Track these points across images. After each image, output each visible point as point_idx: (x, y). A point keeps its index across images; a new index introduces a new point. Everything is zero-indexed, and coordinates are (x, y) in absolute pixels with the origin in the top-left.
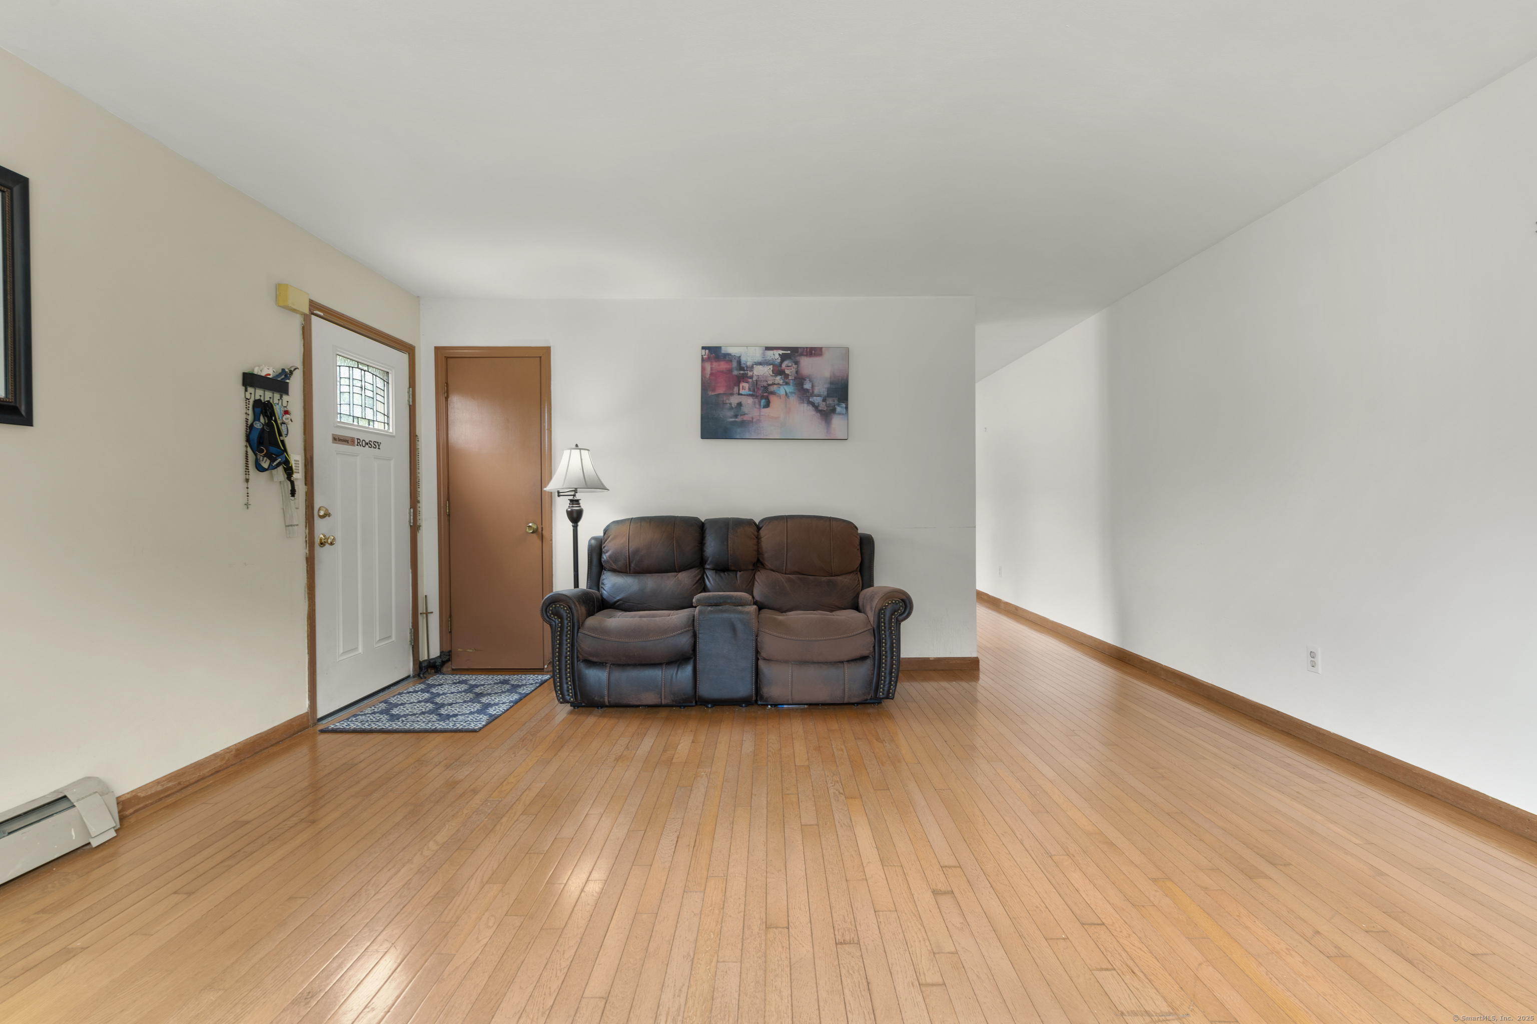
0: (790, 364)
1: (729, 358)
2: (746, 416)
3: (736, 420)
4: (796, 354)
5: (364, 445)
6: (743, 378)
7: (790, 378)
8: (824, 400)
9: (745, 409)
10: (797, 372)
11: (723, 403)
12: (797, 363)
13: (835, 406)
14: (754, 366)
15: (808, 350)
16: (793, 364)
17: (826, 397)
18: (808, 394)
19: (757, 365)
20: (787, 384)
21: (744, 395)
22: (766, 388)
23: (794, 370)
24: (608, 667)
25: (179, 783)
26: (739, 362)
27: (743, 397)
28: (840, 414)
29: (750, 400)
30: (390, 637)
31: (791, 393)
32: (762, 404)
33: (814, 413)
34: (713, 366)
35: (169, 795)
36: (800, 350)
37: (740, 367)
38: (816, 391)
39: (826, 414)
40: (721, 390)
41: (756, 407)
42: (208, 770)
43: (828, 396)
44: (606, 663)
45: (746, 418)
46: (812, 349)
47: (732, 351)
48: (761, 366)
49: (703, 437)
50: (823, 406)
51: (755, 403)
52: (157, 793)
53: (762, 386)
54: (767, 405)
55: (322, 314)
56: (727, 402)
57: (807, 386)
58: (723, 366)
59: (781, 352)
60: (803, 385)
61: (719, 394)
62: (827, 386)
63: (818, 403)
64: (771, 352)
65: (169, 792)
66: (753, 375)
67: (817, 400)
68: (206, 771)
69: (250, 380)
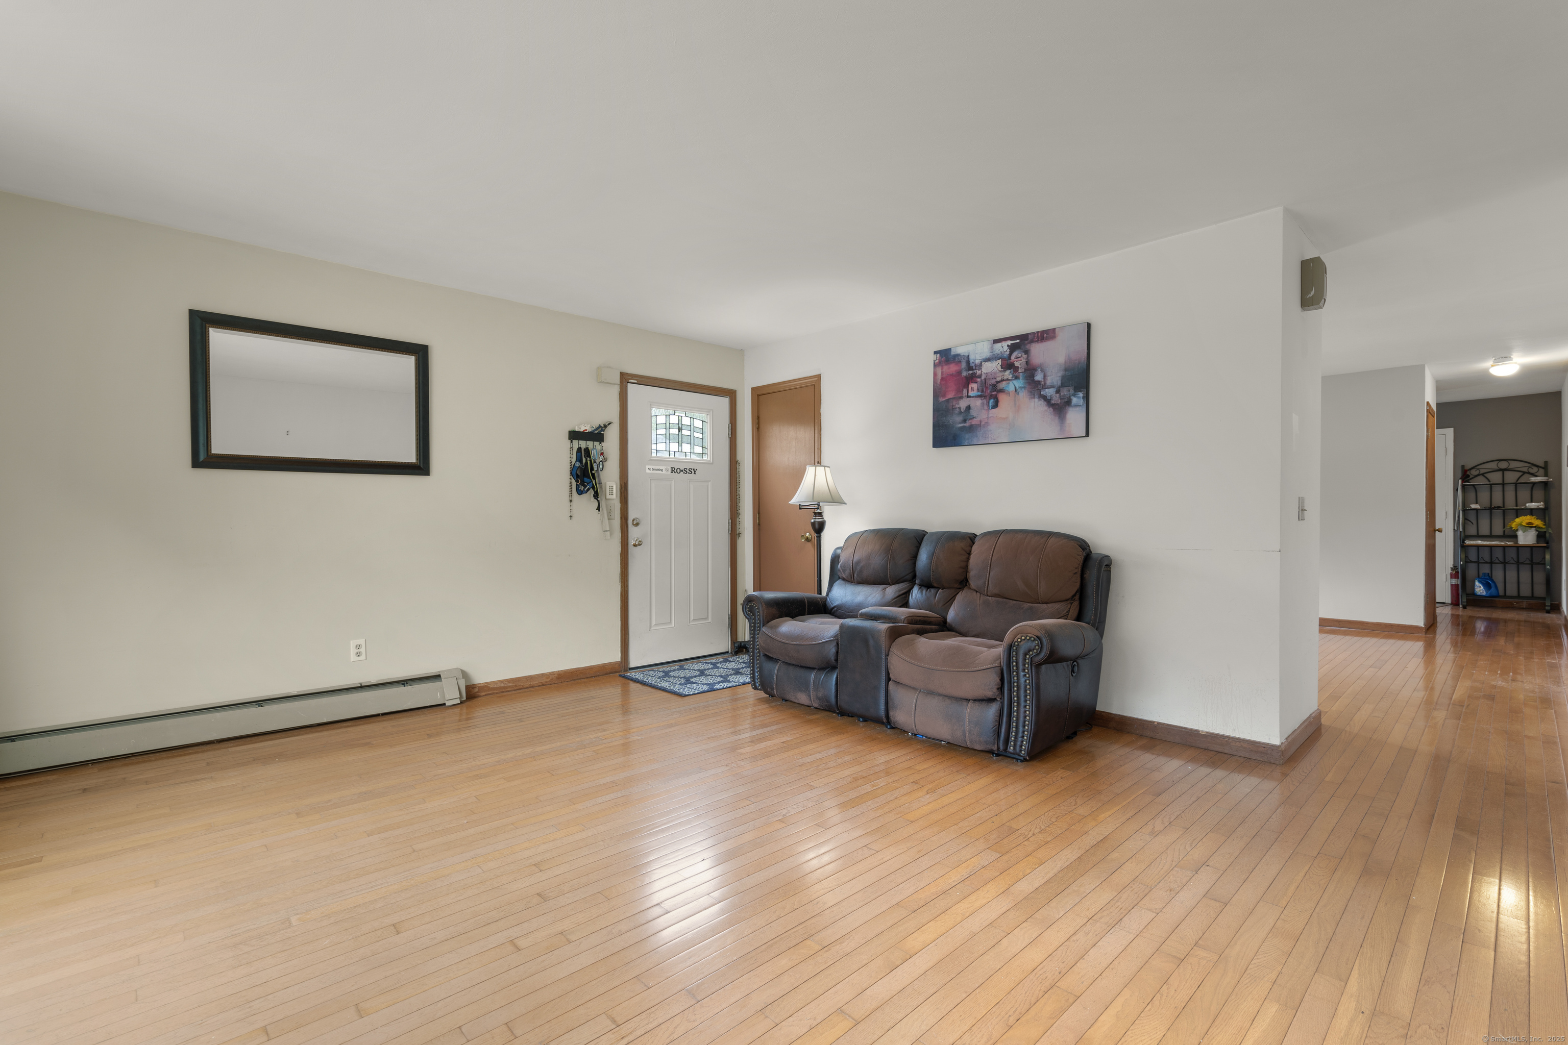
0: (1020, 355)
1: (958, 359)
2: (975, 419)
3: (965, 425)
4: (1026, 342)
5: (679, 472)
6: (972, 378)
7: (1020, 371)
8: (1058, 392)
9: (973, 412)
10: (1027, 363)
11: (953, 408)
12: (1027, 352)
13: (1070, 397)
14: (983, 363)
15: (1039, 334)
16: (1023, 354)
17: (1059, 387)
18: (1039, 386)
19: (986, 362)
20: (1017, 378)
21: (973, 397)
22: (994, 386)
23: (1024, 361)
24: (779, 664)
25: (516, 686)
26: (968, 362)
27: (972, 400)
28: (1076, 406)
29: (979, 402)
30: (706, 618)
31: (1021, 388)
32: (990, 405)
33: (1046, 408)
34: (944, 370)
35: (509, 691)
36: (1030, 336)
37: (969, 368)
38: (1049, 382)
39: (1059, 408)
40: (950, 395)
41: (984, 409)
42: (537, 682)
43: (1063, 385)
44: (780, 660)
45: (974, 422)
46: (1043, 332)
47: (961, 350)
48: (989, 362)
49: (935, 445)
50: (1056, 399)
51: (983, 404)
52: (500, 688)
53: (990, 385)
54: (996, 405)
55: (636, 381)
56: (957, 406)
57: (1039, 377)
58: (952, 368)
59: (1009, 343)
60: (1034, 377)
61: (949, 399)
62: (1061, 374)
63: (1051, 396)
64: (999, 345)
65: (509, 689)
66: (981, 374)
67: (1049, 392)
68: (535, 683)
69: (574, 435)
